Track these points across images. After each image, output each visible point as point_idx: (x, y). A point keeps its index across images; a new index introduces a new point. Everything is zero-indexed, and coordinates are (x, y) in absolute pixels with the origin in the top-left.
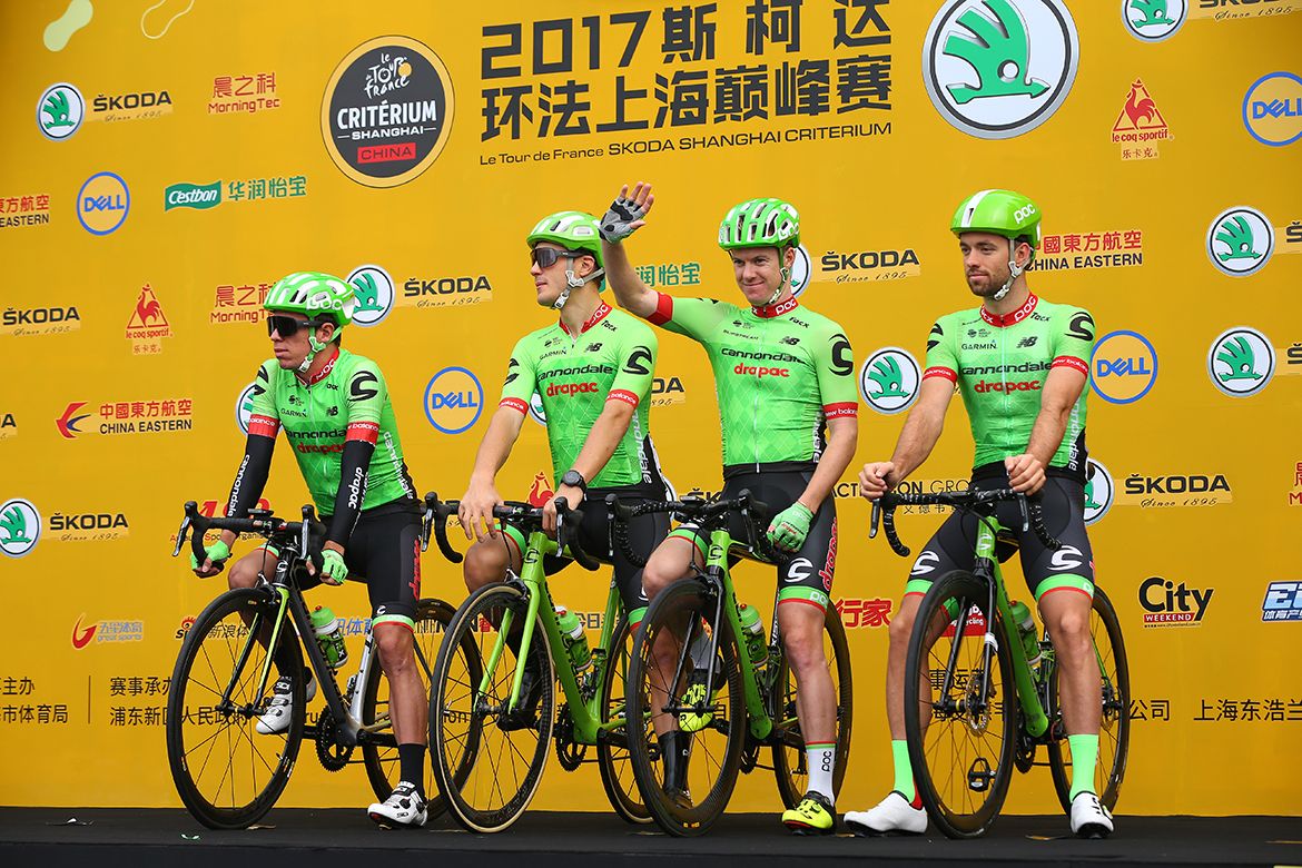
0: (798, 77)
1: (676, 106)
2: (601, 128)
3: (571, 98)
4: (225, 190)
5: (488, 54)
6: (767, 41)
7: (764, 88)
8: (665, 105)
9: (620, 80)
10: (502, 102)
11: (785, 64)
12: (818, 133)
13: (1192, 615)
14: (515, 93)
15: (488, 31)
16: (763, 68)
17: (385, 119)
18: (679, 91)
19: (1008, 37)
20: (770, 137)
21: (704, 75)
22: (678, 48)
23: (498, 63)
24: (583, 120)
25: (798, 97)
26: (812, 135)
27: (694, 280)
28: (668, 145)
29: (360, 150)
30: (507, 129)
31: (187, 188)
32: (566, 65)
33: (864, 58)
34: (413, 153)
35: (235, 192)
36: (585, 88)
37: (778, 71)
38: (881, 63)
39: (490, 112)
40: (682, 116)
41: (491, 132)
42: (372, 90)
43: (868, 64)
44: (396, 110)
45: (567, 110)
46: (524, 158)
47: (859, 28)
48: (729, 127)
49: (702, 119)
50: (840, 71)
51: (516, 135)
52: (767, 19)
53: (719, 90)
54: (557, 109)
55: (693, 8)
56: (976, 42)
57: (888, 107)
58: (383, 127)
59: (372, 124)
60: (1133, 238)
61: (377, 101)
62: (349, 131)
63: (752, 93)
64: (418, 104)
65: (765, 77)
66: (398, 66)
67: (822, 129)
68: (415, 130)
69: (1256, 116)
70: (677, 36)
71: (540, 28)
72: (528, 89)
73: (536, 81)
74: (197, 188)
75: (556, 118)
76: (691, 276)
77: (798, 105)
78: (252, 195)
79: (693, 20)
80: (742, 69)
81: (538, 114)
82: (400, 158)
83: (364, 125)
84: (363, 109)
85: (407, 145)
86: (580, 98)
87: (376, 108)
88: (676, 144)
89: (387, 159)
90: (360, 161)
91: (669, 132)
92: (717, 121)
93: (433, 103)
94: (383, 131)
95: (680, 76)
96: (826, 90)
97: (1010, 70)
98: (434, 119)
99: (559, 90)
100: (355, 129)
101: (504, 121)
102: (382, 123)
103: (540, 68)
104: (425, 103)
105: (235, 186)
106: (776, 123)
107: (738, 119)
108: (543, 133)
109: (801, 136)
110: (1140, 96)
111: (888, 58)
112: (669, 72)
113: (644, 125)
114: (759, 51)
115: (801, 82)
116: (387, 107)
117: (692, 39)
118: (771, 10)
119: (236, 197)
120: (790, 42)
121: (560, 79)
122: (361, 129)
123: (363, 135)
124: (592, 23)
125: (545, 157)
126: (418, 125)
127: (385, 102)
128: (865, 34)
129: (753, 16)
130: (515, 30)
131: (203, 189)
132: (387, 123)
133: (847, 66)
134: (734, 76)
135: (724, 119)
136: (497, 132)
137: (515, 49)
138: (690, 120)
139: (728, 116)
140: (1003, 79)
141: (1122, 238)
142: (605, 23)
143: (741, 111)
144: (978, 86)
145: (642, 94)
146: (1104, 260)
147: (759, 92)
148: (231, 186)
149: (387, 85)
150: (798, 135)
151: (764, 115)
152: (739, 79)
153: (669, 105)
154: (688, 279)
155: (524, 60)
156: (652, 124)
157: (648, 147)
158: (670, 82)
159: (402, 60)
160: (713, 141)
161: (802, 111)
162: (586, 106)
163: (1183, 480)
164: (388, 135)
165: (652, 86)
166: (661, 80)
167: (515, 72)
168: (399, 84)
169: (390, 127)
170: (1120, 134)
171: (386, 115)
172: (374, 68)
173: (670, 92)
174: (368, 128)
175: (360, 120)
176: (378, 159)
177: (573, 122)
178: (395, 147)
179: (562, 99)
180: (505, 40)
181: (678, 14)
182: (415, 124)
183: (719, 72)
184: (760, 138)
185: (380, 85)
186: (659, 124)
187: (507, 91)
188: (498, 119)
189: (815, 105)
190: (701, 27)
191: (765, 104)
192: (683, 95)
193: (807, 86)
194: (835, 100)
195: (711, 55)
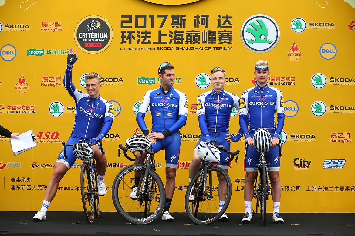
0: (208, 34)
1: (175, 39)
2: (154, 43)
3: (146, 35)
4: (45, 51)
5: (122, 22)
6: (200, 25)
7: (199, 36)
8: (172, 38)
9: (160, 32)
10: (127, 35)
11: (205, 31)
12: (213, 48)
13: (306, 167)
14: (130, 32)
15: (122, 16)
16: (199, 31)
17: (93, 36)
18: (176, 35)
19: (262, 29)
20: (200, 48)
21: (183, 32)
22: (175, 25)
23: (125, 24)
24: (149, 41)
25: (208, 39)
26: (211, 49)
27: (180, 82)
28: (173, 48)
29: (85, 44)
30: (128, 41)
31: (34, 50)
32: (144, 26)
33: (225, 31)
34: (101, 45)
35: (49, 52)
36: (150, 33)
37: (202, 33)
38: (230, 33)
39: (123, 37)
40: (177, 41)
41: (123, 42)
42: (89, 29)
43: (226, 33)
44: (96, 34)
45: (145, 38)
46: (132, 49)
47: (224, 24)
48: (189, 45)
49: (182, 43)
50: (219, 34)
51: (130, 43)
52: (200, 19)
53: (187, 36)
54: (142, 37)
55: (180, 15)
56: (254, 30)
57: (232, 43)
58: (92, 38)
59: (89, 37)
60: (293, 79)
61: (91, 31)
62: (83, 39)
63: (195, 37)
64: (103, 33)
65: (199, 34)
66: (97, 23)
67: (214, 48)
68: (101, 40)
69: (323, 52)
70: (175, 22)
71: (137, 17)
72: (134, 32)
73: (136, 30)
74: (37, 50)
75: (142, 40)
76: (179, 81)
77: (208, 41)
78: (53, 53)
79: (180, 18)
80: (193, 31)
81: (137, 38)
82: (97, 47)
83: (87, 37)
84: (87, 33)
85: (99, 43)
86: (148, 35)
87: (90, 33)
88: (175, 48)
89: (93, 47)
90: (86, 46)
91: (173, 45)
92: (186, 43)
93: (107, 33)
94: (92, 39)
95: (176, 32)
96: (216, 38)
97: (263, 37)
98: (107, 37)
99: (142, 33)
100: (84, 38)
101: (127, 39)
102: (92, 37)
103: (137, 26)
104: (104, 33)
105: (48, 50)
106: (202, 45)
107: (192, 43)
108: (138, 43)
109: (209, 49)
110: (295, 46)
111: (232, 32)
112: (173, 30)
113: (166, 43)
114: (198, 27)
115: (209, 36)
116: (93, 33)
117: (180, 23)
118: (201, 17)
119: (49, 53)
120: (206, 26)
121: (143, 30)
122: (86, 38)
123: (87, 40)
124: (152, 17)
125: (139, 49)
126: (102, 38)
127: (93, 32)
128: (225, 25)
129: (196, 18)
130: (130, 17)
131: (39, 51)
132: (93, 37)
133: (221, 33)
134: (191, 33)
135: (188, 43)
136: (125, 42)
137: (130, 21)
138: (179, 43)
139: (189, 42)
140: (261, 39)
141: (290, 79)
142: (155, 17)
143: (193, 41)
144: (255, 40)
145: (166, 35)
146: (286, 83)
147: (197, 37)
148: (47, 51)
149: (93, 28)
150: (208, 48)
151: (199, 43)
152: (192, 34)
153: (173, 38)
154: (178, 82)
155: (133, 24)
156: (168, 43)
157: (167, 48)
158: (173, 33)
159: (98, 22)
160: (185, 48)
161: (209, 43)
162: (150, 37)
163: (304, 136)
164: (94, 40)
165: (168, 34)
166: (171, 32)
167: (130, 27)
168: (97, 28)
169: (94, 38)
170: (290, 54)
171: (93, 35)
172: (90, 23)
173: (173, 35)
174: (88, 38)
175: (85, 36)
176: (91, 46)
177: (147, 41)
178: (96, 44)
179: (144, 35)
180: (128, 19)
181: (176, 16)
182: (101, 38)
183: (187, 31)
184: (198, 48)
185: (91, 28)
186: (170, 43)
187: (128, 32)
188: (125, 39)
189: (212, 41)
190: (182, 20)
191: (199, 40)
192: (177, 36)
193: (210, 37)
194: (217, 41)
195: (184, 27)
